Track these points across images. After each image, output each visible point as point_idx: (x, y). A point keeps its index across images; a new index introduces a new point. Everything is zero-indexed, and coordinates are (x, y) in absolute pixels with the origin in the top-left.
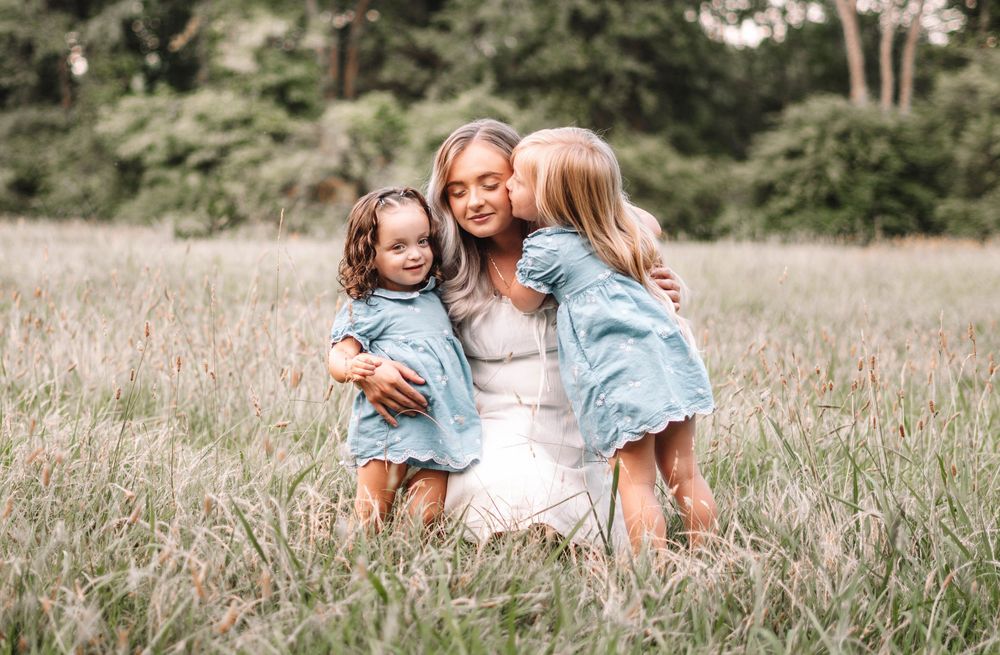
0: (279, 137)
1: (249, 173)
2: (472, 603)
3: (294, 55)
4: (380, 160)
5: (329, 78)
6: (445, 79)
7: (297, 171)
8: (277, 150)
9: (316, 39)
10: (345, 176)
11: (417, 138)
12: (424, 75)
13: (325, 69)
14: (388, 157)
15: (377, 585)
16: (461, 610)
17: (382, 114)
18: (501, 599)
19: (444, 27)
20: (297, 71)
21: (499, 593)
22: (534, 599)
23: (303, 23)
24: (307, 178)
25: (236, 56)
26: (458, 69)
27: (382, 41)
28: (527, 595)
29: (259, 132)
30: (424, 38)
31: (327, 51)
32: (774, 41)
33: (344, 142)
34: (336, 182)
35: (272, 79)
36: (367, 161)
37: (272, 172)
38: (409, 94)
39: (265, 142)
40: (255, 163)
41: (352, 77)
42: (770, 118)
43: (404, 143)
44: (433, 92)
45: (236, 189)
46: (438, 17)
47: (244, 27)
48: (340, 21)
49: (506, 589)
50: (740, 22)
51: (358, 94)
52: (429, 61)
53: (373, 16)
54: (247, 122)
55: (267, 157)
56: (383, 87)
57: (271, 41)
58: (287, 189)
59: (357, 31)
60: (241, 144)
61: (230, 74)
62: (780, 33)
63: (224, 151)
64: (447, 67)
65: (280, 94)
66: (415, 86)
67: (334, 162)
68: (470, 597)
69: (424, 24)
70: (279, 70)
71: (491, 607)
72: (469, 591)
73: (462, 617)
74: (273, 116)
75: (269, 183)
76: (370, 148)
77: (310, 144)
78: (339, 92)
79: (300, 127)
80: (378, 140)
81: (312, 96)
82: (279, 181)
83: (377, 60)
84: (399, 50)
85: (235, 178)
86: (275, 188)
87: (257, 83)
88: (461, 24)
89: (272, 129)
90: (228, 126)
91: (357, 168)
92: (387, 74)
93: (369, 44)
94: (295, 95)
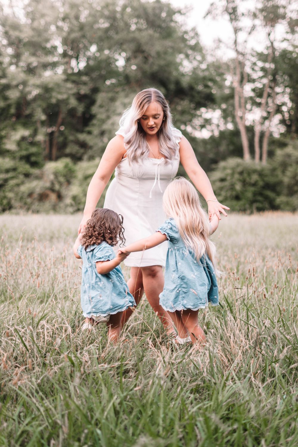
0: (27, 175)
1: (16, 189)
2: (106, 366)
3: (33, 144)
4: (66, 183)
5: (47, 152)
6: (90, 152)
7: (34, 188)
8: (26, 180)
9: (40, 138)
10: (52, 190)
11: (80, 175)
12: (82, 151)
13: (44, 149)
14: (69, 182)
15: (71, 360)
16: (102, 368)
17: (66, 166)
18: (116, 364)
19: (89, 133)
20: (34, 150)
21: (116, 361)
22: (130, 364)
23: (35, 133)
24: (38, 191)
25: (10, 145)
26: (95, 148)
27: (66, 138)
28: (126, 362)
29: (19, 173)
30: (82, 137)
31: (45, 142)
32: (214, 136)
33: (52, 177)
34: (49, 192)
35: (24, 153)
36: (61, 184)
37: (24, 188)
38: (77, 158)
39: (21, 177)
40: (18, 185)
41: (55, 152)
42: (213, 166)
43: (75, 177)
44: (85, 157)
45: (10, 195)
46: (87, 129)
47: (13, 133)
48: (50, 130)
49: (119, 360)
50: (201, 130)
51: (57, 159)
52: (84, 145)
53: (62, 128)
54: (14, 169)
55: (23, 183)
56: (66, 156)
57: (23, 139)
58: (30, 195)
59: (56, 134)
60: (12, 178)
61: (8, 151)
62: (217, 134)
63: (6, 181)
64: (91, 148)
65: (27, 159)
66: (79, 155)
67: (48, 185)
68: (105, 364)
69: (82, 132)
70: (27, 149)
71: (113, 367)
72: (104, 361)
73: (103, 372)
74: (25, 167)
75: (23, 193)
76: (62, 179)
77: (39, 178)
78: (50, 158)
79: (35, 171)
80: (65, 176)
81: (40, 159)
82: (27, 192)
83: (64, 145)
84: (72, 141)
85: (10, 191)
86: (26, 195)
87: (18, 155)
88: (96, 131)
89: (24, 172)
90: (7, 171)
91: (57, 187)
92: (68, 150)
93: (61, 139)
94: (33, 159)
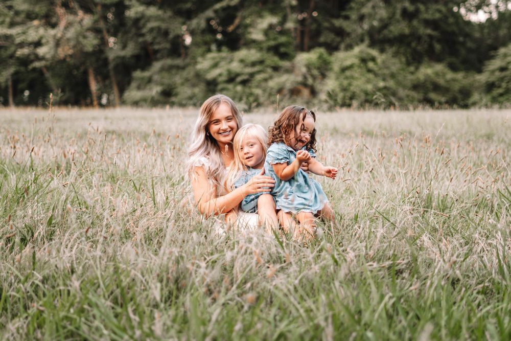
0: (276, 69)
1: (263, 84)
2: (375, 265)
3: (283, 32)
4: (320, 77)
5: (297, 41)
6: (348, 41)
7: (284, 83)
8: (275, 74)
9: (290, 25)
10: (305, 85)
11: (336, 67)
12: (338, 39)
13: (295, 38)
14: (324, 76)
15: (333, 257)
16: (370, 268)
17: (320, 57)
18: (387, 263)
19: (347, 18)
20: (283, 39)
21: (386, 260)
22: (402, 263)
23: (284, 20)
24: (288, 86)
25: (257, 35)
26: (353, 36)
27: (319, 25)
28: (398, 262)
29: (267, 66)
30: (338, 23)
31: (296, 29)
32: (492, 19)
33: (304, 70)
34: (301, 87)
35: (272, 43)
36: (314, 78)
37: (273, 84)
38: (332, 48)
39: (269, 70)
40: (266, 80)
41: (307, 41)
42: (492, 53)
43: (331, 69)
44: (342, 46)
45: (258, 91)
46: (344, 13)
47: (259, 20)
48: (300, 17)
49: (389, 259)
50: (477, 11)
51: (309, 49)
52: (341, 33)
53: (315, 14)
54: (261, 62)
55: (271, 78)
56: (320, 45)
57: (271, 27)
58: (280, 91)
59: (309, 21)
60: (259, 72)
61: (254, 41)
62: (495, 16)
63: (252, 75)
64: (348, 34)
65: (275, 50)
66: (335, 44)
67: (300, 79)
68: (374, 262)
69: (338, 17)
70: (275, 39)
71: (383, 267)
72: (373, 259)
73: (371, 271)
74: (274, 60)
75: (272, 89)
76: (315, 72)
77: (289, 71)
78: (302, 48)
79: (285, 64)
80: (319, 68)
81: (290, 50)
82: (276, 87)
83: (318, 33)
84: (327, 29)
85: (258, 87)
86: (274, 91)
87: (265, 45)
88: (354, 16)
89: (273, 65)
90: (253, 64)
91: (310, 81)
92: (322, 39)
93: (314, 27)
94: (282, 50)
